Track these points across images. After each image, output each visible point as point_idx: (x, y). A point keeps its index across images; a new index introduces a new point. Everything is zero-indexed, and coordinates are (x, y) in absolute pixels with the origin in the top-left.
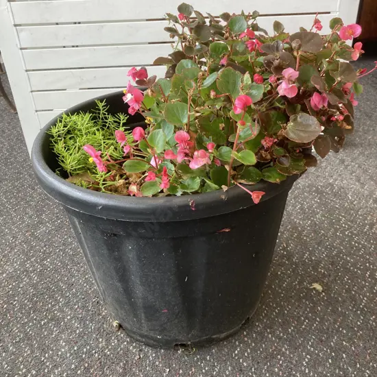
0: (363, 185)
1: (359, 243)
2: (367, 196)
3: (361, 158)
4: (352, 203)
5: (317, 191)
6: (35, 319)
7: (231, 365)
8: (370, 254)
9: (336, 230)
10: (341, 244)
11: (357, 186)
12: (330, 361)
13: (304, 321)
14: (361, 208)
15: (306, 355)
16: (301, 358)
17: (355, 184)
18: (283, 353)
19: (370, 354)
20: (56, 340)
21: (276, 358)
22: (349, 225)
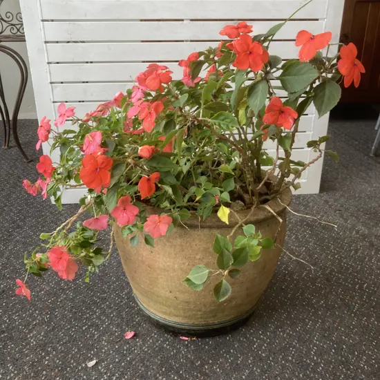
0: (346, 220)
1: (348, 264)
2: (350, 229)
3: (342, 200)
4: (338, 234)
5: (308, 225)
6: (77, 326)
7: (252, 356)
8: (357, 272)
9: (328, 254)
10: (332, 265)
11: (341, 221)
12: (333, 351)
13: (309, 322)
14: (346, 238)
15: (313, 347)
16: (309, 350)
17: (339, 220)
18: (294, 346)
19: (365, 345)
20: (99, 341)
21: (289, 350)
22: (337, 251)
